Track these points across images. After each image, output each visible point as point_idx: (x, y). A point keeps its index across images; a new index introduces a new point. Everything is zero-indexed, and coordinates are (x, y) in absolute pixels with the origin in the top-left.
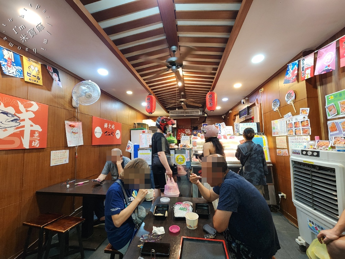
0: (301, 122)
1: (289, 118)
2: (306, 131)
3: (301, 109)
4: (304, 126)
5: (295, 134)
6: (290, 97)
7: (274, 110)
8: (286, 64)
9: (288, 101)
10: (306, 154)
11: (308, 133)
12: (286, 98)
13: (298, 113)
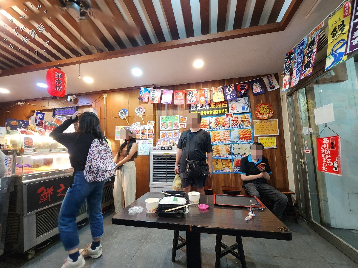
0: (148, 130)
1: (136, 127)
2: (151, 136)
3: (148, 121)
4: (150, 133)
5: (142, 138)
6: (140, 111)
7: (121, 118)
8: (140, 86)
9: (137, 113)
10: (164, 149)
11: (152, 137)
12: (136, 111)
13: (146, 123)
